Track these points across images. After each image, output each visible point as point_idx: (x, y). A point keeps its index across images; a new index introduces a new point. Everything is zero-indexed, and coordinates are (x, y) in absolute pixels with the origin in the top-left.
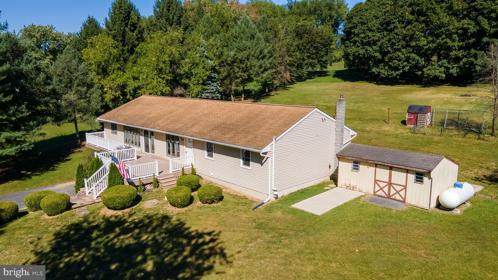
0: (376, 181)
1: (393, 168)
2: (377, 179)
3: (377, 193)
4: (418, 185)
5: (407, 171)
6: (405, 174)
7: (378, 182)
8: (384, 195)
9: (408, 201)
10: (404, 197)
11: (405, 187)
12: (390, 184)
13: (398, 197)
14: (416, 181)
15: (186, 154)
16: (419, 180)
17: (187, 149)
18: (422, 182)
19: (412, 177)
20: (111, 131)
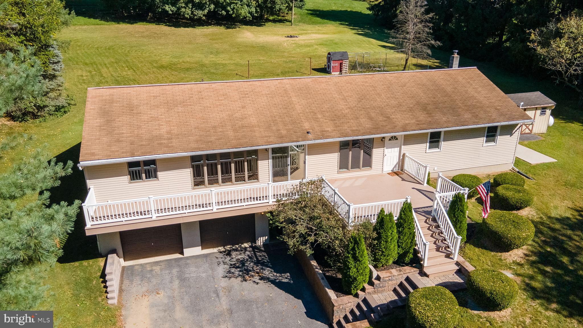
1: (527, 110)
4: (543, 118)
6: (534, 111)
9: (534, 131)
10: (531, 129)
13: (527, 131)
15: (385, 158)
16: (543, 113)
17: (387, 151)
18: (545, 114)
19: (539, 112)
20: (127, 178)
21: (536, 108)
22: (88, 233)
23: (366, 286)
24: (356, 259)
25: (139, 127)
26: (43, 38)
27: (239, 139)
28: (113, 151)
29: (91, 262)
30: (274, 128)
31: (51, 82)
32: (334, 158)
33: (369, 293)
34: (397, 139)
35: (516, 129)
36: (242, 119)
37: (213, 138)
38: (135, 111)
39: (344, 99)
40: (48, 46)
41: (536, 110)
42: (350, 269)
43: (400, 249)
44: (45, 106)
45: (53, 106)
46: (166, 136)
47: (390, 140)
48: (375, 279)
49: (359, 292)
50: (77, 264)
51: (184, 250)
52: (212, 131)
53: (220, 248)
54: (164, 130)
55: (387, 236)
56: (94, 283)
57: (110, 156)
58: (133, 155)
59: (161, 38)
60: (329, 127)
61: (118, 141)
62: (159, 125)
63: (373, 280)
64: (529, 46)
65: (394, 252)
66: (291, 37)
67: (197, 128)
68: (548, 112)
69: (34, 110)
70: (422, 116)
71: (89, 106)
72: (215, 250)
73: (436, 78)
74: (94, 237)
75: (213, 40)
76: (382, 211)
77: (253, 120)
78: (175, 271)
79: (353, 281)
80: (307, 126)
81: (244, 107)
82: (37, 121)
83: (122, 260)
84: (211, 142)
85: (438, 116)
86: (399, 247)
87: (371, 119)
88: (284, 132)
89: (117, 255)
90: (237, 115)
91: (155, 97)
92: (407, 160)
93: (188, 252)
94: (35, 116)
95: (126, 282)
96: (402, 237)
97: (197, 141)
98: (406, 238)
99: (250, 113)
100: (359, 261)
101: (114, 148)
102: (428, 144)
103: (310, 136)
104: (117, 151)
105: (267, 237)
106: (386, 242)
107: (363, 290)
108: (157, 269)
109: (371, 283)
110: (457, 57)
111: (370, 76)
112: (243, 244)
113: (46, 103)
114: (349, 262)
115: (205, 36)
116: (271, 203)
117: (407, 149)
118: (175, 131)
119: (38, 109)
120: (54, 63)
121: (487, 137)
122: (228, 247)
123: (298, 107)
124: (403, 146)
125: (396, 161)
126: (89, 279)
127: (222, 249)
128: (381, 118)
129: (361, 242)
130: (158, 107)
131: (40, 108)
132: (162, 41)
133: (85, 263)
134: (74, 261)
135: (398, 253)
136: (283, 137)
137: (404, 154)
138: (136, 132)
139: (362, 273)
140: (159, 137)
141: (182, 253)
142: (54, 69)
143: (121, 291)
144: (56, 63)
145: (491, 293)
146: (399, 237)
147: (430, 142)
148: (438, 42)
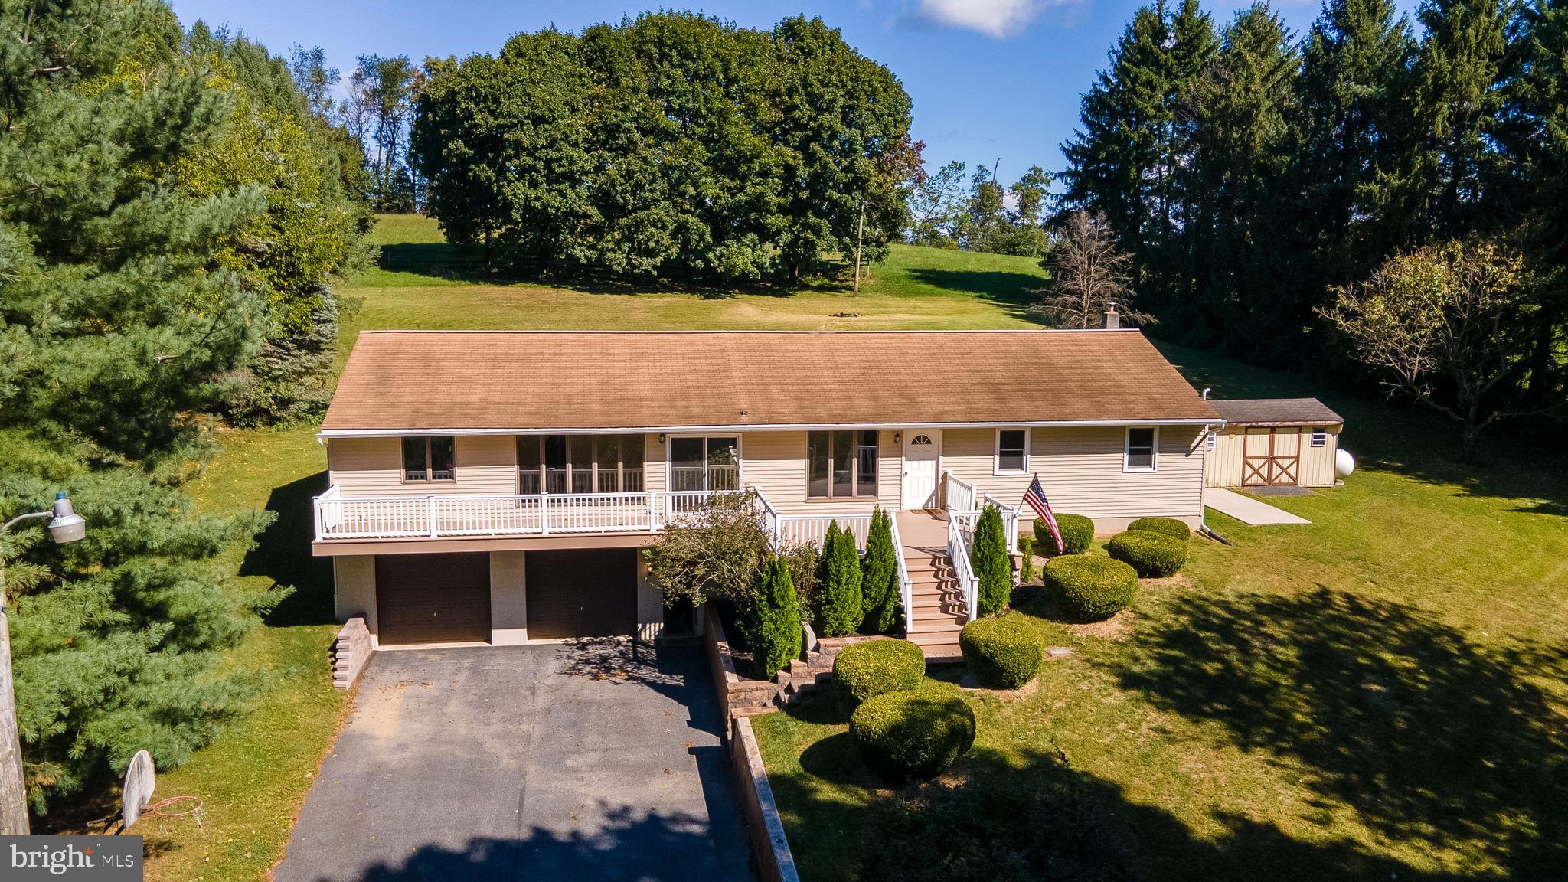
0: (1246, 461)
1: (1277, 430)
2: (1247, 455)
3: (1248, 482)
4: (1319, 450)
5: (1300, 430)
6: (1296, 436)
7: (1250, 461)
8: (1260, 481)
9: (1302, 481)
10: (1294, 475)
11: (1297, 458)
12: (1271, 459)
13: (1285, 479)
14: (1315, 443)
15: (905, 479)
16: (1318, 441)
17: (909, 466)
18: (1323, 443)
19: (1307, 438)
20: (399, 474)
21: (1300, 427)
22: (316, 552)
23: (795, 662)
24: (772, 603)
25: (434, 389)
26: (307, 270)
27: (609, 416)
28: (380, 420)
29: (318, 629)
30: (680, 404)
31: (309, 357)
32: (797, 469)
33: (797, 674)
34: (929, 442)
35: (1197, 441)
36: (625, 388)
37: (561, 412)
38: (433, 367)
39: (836, 369)
40: (317, 289)
41: (1300, 432)
42: (762, 623)
43: (867, 601)
44: (291, 401)
45: (307, 402)
46: (477, 404)
47: (914, 442)
48: (813, 650)
49: (781, 673)
50: (293, 629)
51: (494, 632)
52: (563, 402)
53: (569, 639)
54: (476, 396)
55: (839, 571)
56: (316, 656)
57: (373, 425)
58: (412, 427)
59: (554, 310)
60: (787, 407)
61: (393, 406)
62: (470, 388)
63: (809, 652)
64: (1318, 314)
65: (856, 607)
66: (842, 315)
67: (538, 396)
68: (1331, 439)
69: (271, 405)
70: (983, 402)
71: (356, 356)
72: (559, 641)
73: (1042, 344)
74: (328, 561)
75: (666, 316)
76: (834, 523)
77: (645, 391)
78: (467, 662)
79: (768, 648)
80: (744, 403)
81: (632, 371)
82: (274, 429)
83: (374, 638)
84: (556, 416)
85: (1019, 404)
86: (865, 597)
87: (876, 400)
88: (695, 410)
89: (366, 623)
90: (617, 381)
91: (474, 349)
92: (951, 486)
93: (501, 637)
94: (272, 420)
95: (373, 669)
96: (869, 577)
97: (531, 414)
98: (877, 578)
99: (641, 380)
100: (778, 606)
101: (382, 416)
102: (997, 458)
103: (745, 418)
104: (387, 420)
105: (662, 625)
106: (839, 583)
107: (788, 669)
108: (437, 658)
109: (804, 657)
110: (1114, 316)
111: (901, 336)
112: (616, 636)
113: (295, 394)
114: (762, 611)
115: (653, 309)
116: (653, 531)
117: (948, 464)
118: (497, 397)
119: (277, 404)
120: (319, 322)
121: (1131, 452)
122: (585, 640)
123: (738, 377)
124: (941, 458)
125: (930, 488)
126: (308, 649)
127: (570, 640)
128: (896, 400)
129: (783, 571)
130: (475, 363)
131: (284, 403)
132: (556, 316)
133: (307, 629)
134: (288, 625)
135: (864, 610)
136: (692, 417)
137: (945, 474)
138: (427, 396)
139: (784, 633)
140: (467, 405)
141: (489, 640)
142: (318, 332)
143: (361, 677)
144: (325, 321)
145: (986, 646)
146: (865, 577)
147: (1002, 454)
148: (1148, 316)
